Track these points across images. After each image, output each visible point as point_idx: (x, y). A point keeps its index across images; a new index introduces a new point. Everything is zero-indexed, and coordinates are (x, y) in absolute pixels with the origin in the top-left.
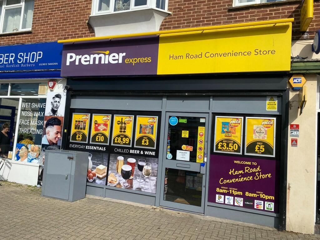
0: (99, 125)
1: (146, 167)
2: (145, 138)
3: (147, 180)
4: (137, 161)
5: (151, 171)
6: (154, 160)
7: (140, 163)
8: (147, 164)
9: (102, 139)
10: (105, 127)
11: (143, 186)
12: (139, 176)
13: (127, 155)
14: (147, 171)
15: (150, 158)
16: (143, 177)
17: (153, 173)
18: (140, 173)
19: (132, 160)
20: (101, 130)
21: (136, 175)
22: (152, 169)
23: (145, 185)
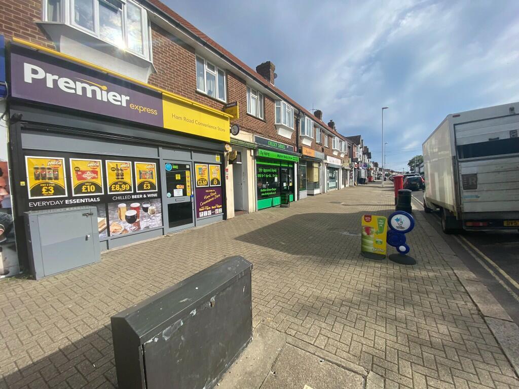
0: (84, 172)
1: (150, 208)
2: (146, 183)
3: (154, 218)
4: (141, 205)
5: (155, 210)
6: (157, 200)
7: (145, 206)
8: (151, 205)
9: (93, 188)
10: (94, 175)
11: (150, 224)
12: (145, 217)
13: (128, 201)
14: (152, 210)
15: (153, 200)
16: (149, 217)
17: (157, 211)
18: (146, 214)
19: (136, 205)
21: (142, 217)
22: (157, 208)
23: (152, 222)
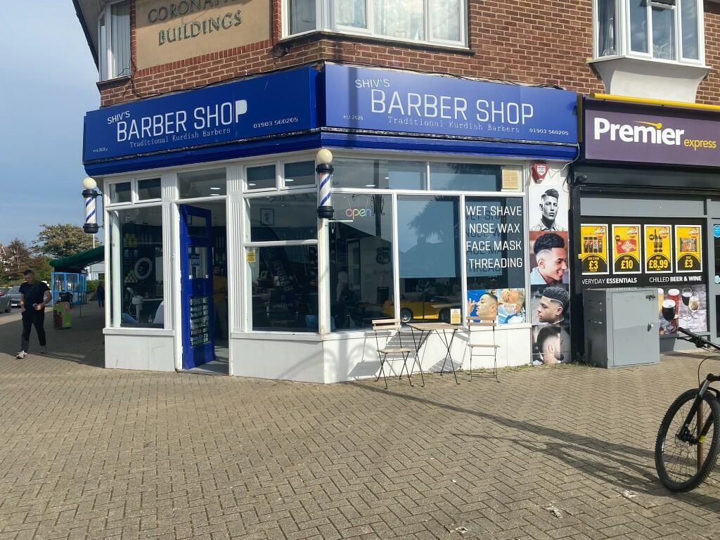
0: (623, 242)
1: (692, 299)
2: (687, 257)
3: (696, 316)
4: (681, 293)
5: (698, 303)
6: (701, 287)
7: (685, 294)
8: (693, 295)
9: (630, 264)
10: (633, 246)
11: (691, 325)
12: (685, 312)
13: (667, 286)
14: (694, 303)
15: (696, 286)
16: (690, 313)
17: (701, 305)
18: (686, 308)
19: (674, 292)
20: (628, 250)
21: (682, 312)
22: (700, 300)
23: (694, 323)
